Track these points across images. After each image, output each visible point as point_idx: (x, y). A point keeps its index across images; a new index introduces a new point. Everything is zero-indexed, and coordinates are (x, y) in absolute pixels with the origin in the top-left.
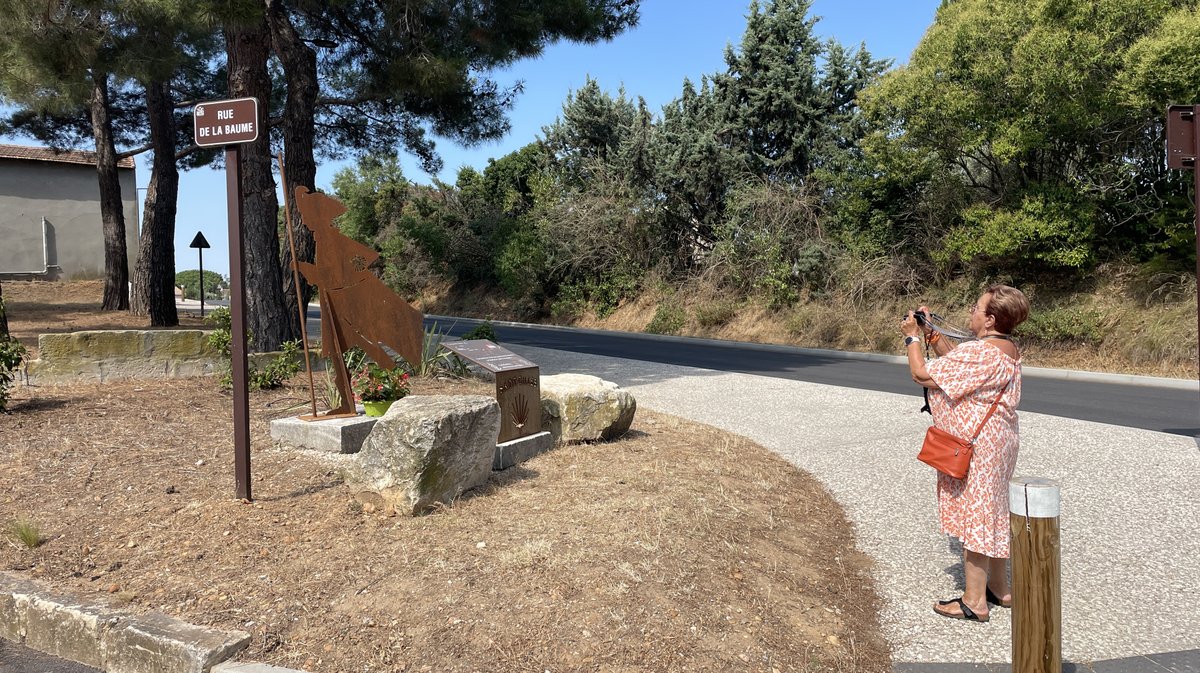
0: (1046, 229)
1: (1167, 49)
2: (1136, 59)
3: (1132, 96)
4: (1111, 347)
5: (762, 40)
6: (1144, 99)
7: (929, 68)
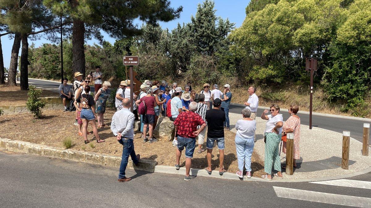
0: (274, 73)
1: (304, 32)
2: (297, 34)
3: (296, 43)
4: (287, 102)
5: (201, 15)
6: (298, 44)
7: (247, 29)
